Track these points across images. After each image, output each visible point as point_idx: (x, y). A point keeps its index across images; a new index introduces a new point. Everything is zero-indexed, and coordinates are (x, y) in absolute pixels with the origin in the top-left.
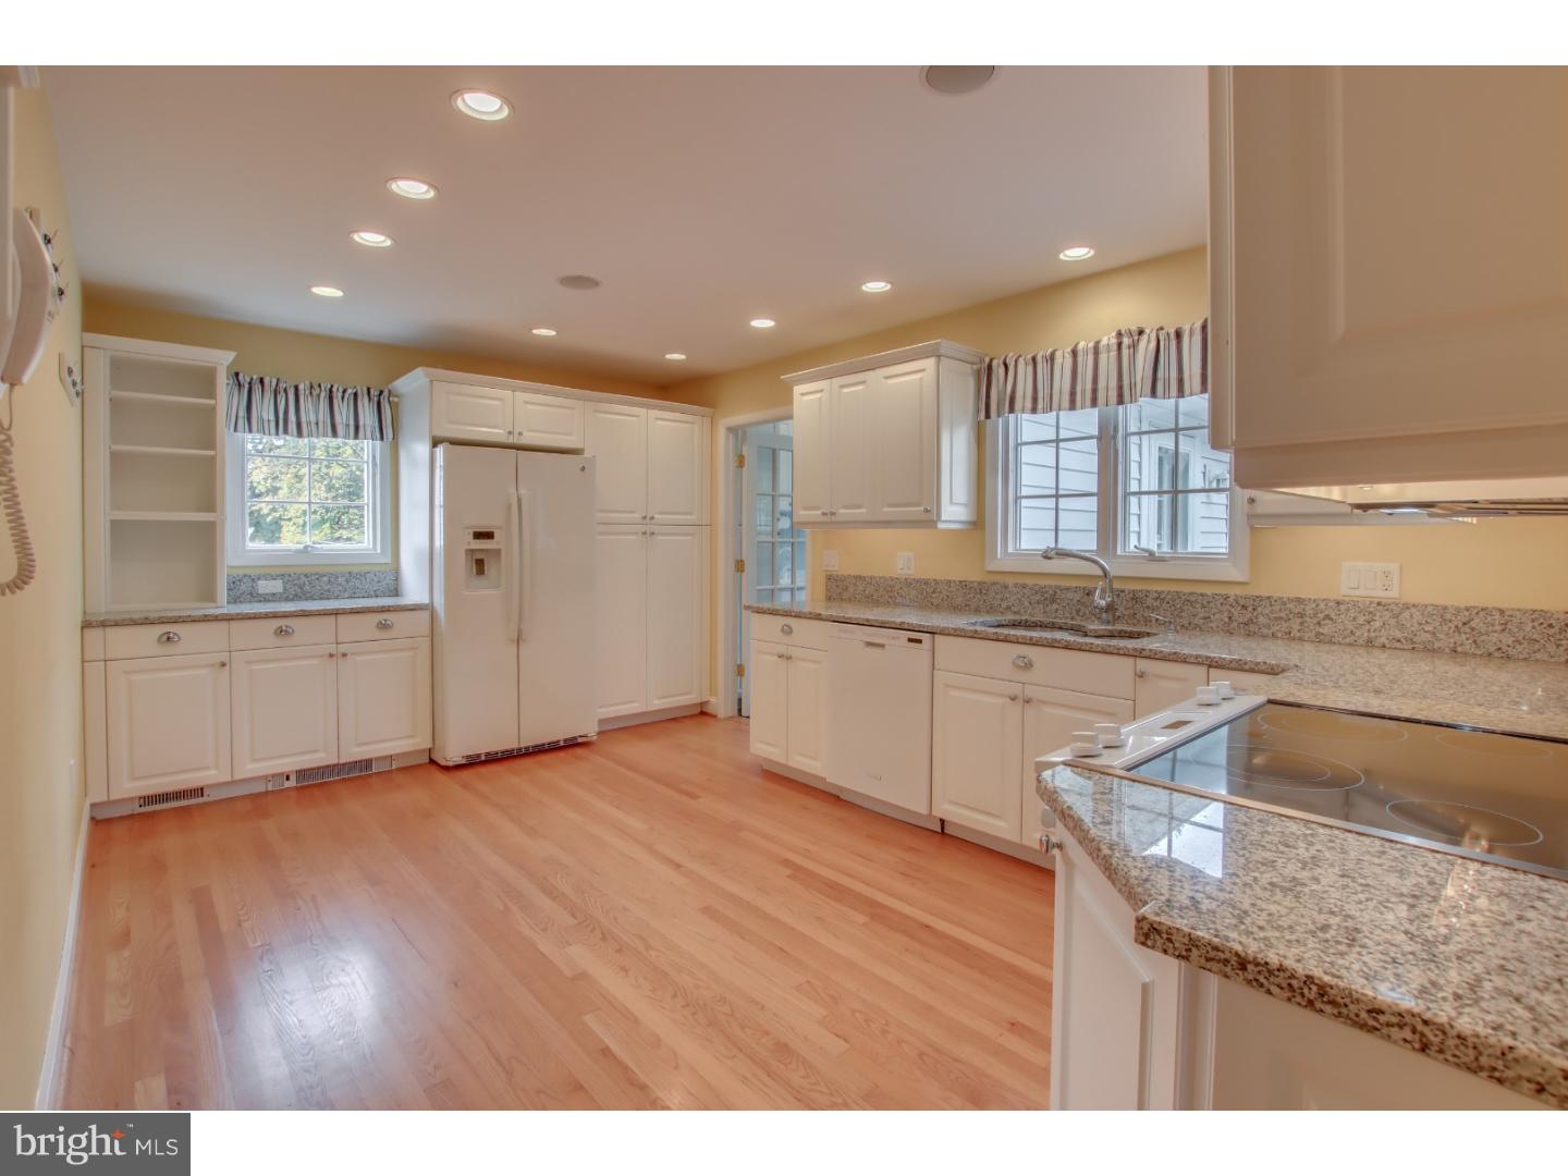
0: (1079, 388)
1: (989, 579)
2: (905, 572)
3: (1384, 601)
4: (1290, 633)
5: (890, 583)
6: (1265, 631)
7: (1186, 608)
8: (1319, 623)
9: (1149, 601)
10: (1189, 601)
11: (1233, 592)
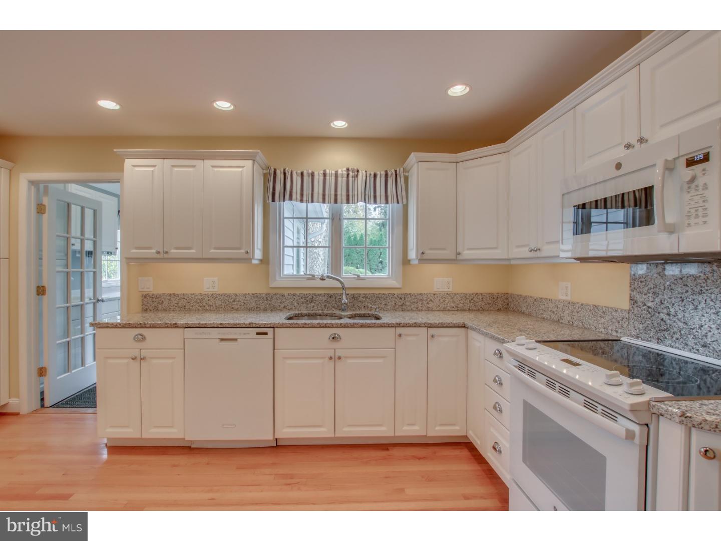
0: (327, 193)
1: (273, 292)
2: (211, 290)
3: (449, 293)
4: (418, 308)
5: (200, 297)
6: (409, 308)
7: (377, 300)
8: (428, 303)
9: (361, 299)
10: (378, 297)
11: (396, 292)
